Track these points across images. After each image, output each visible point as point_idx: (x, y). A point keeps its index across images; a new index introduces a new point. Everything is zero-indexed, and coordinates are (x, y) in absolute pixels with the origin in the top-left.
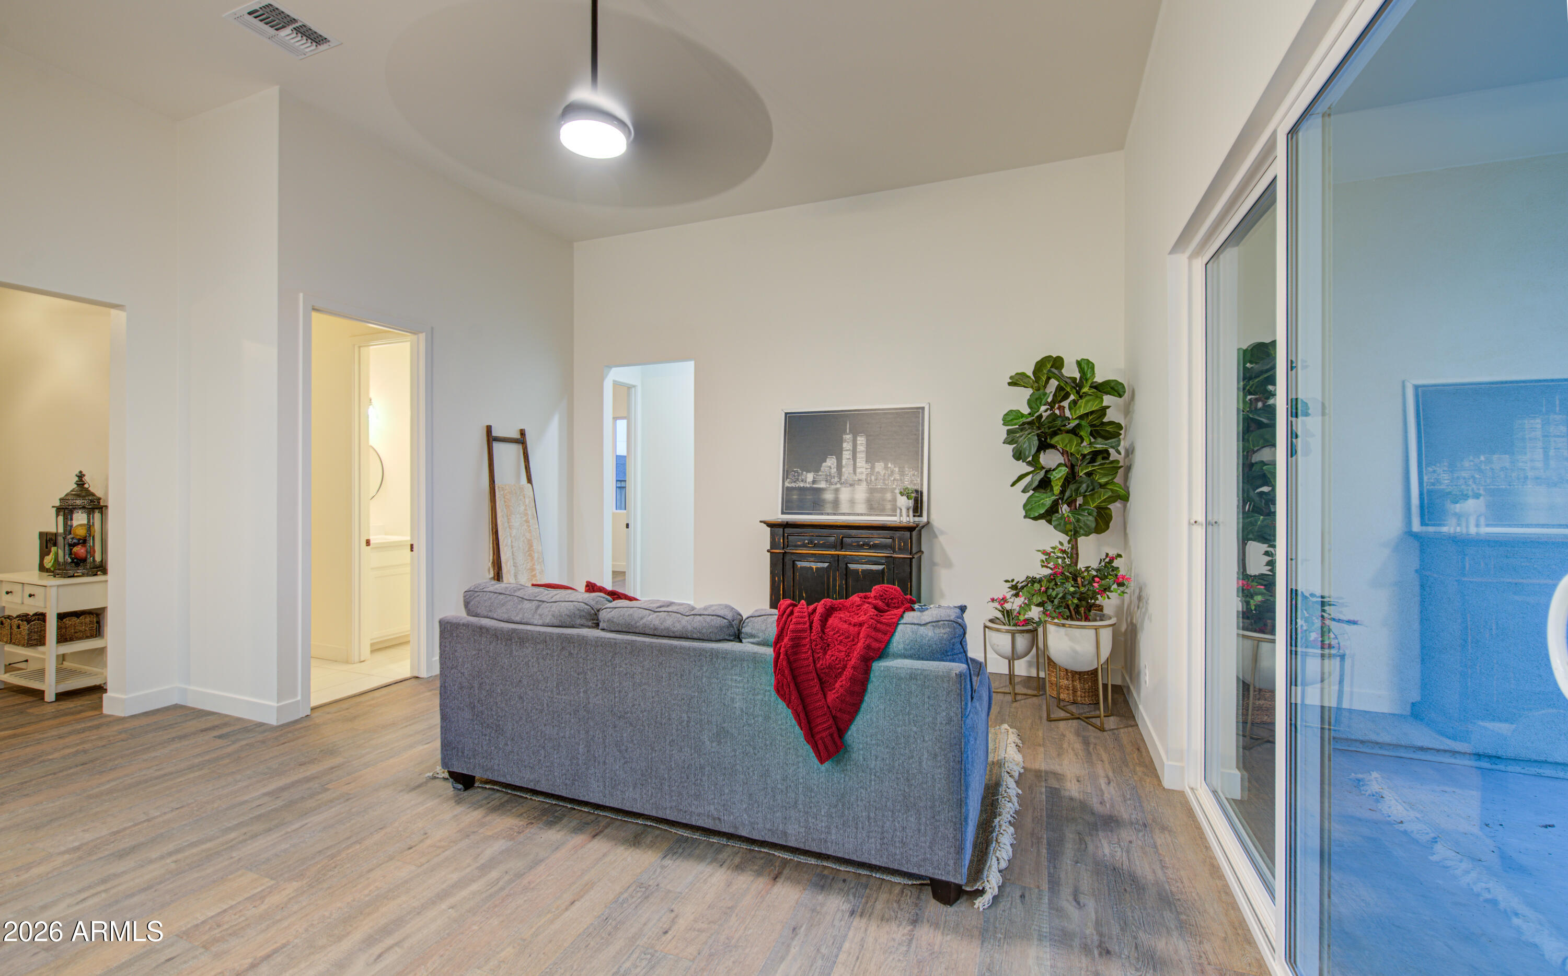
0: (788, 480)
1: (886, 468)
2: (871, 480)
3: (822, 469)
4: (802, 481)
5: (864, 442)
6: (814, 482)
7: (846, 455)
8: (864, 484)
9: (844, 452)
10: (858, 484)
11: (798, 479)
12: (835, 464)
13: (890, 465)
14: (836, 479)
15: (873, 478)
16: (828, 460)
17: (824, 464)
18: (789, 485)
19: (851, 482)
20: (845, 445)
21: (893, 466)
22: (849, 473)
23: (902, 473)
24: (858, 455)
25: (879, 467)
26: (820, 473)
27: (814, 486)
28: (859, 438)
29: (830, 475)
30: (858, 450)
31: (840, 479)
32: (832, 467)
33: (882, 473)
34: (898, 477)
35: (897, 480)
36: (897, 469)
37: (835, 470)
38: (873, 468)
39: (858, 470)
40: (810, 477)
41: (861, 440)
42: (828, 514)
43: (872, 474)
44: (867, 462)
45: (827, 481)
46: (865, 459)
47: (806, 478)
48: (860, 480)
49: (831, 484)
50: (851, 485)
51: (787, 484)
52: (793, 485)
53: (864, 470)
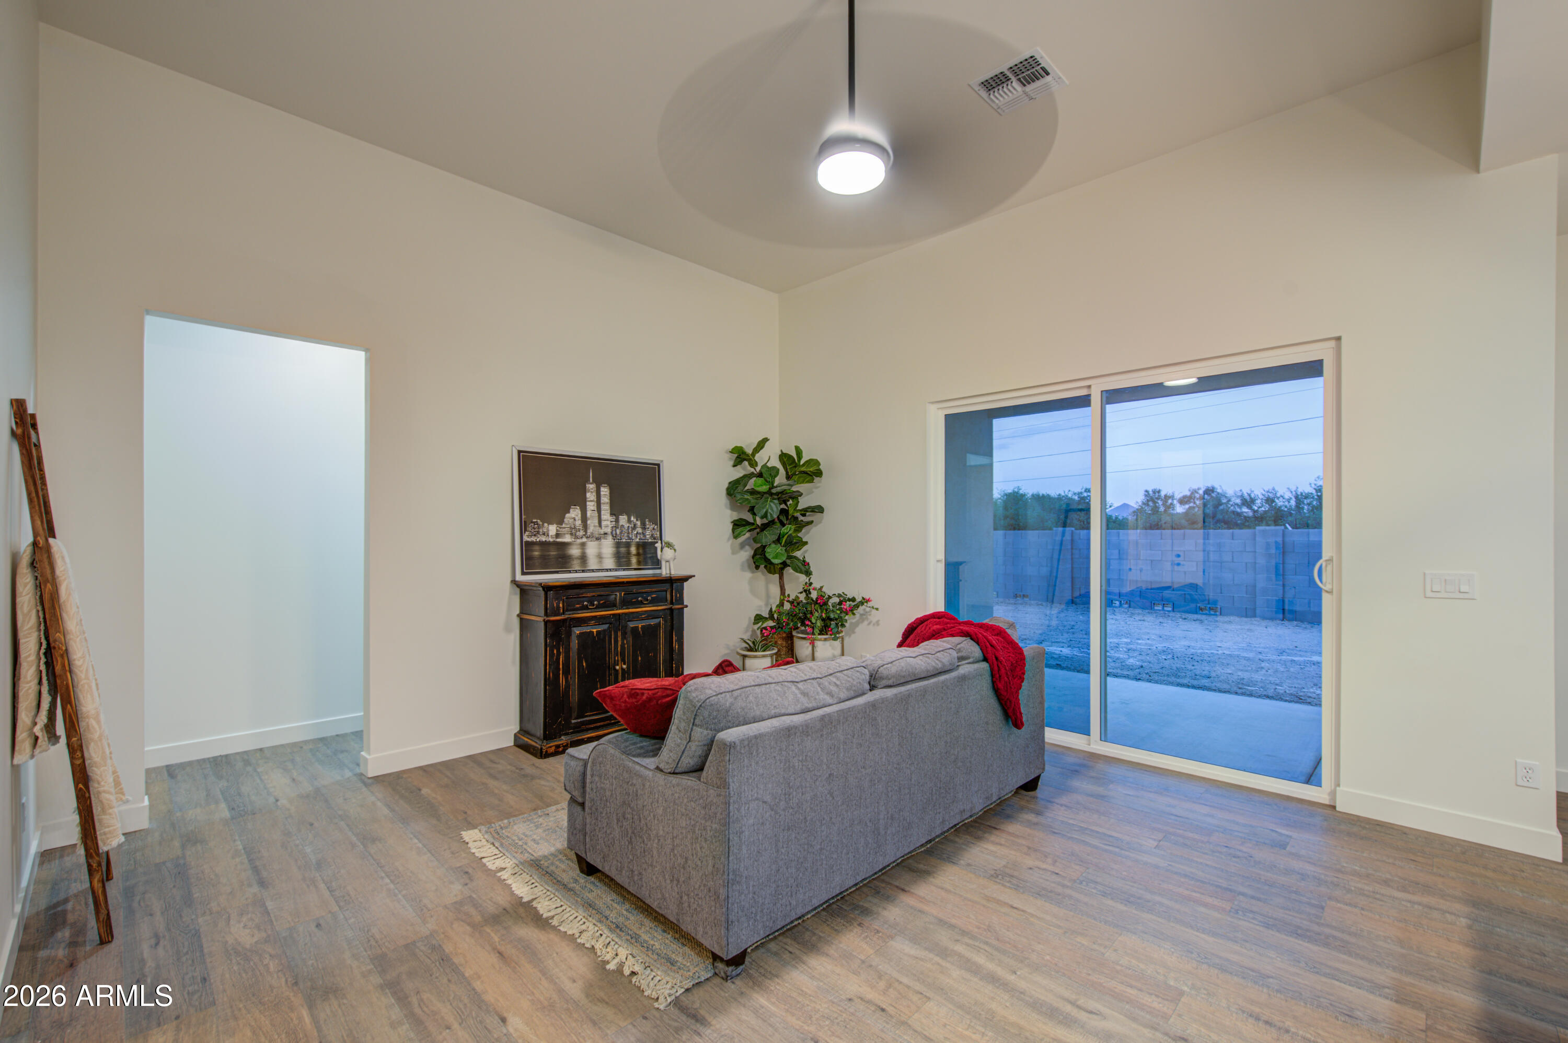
0: (527, 533)
1: (629, 521)
2: (616, 534)
3: (565, 520)
4: (544, 534)
5: (608, 493)
6: (557, 535)
7: (591, 506)
8: (610, 538)
9: (588, 503)
10: (604, 538)
11: (538, 532)
12: (580, 516)
13: (632, 519)
14: (581, 533)
15: (618, 531)
16: (571, 511)
17: (567, 515)
18: (529, 539)
19: (597, 536)
20: (588, 495)
21: (635, 520)
22: (595, 526)
23: (644, 527)
24: (603, 507)
25: (623, 519)
26: (564, 526)
27: (558, 540)
28: (602, 489)
29: (575, 528)
30: (602, 501)
31: (586, 531)
32: (577, 518)
33: (626, 525)
34: (640, 530)
35: (640, 534)
36: (639, 523)
37: (580, 522)
38: (617, 521)
39: (604, 523)
40: (553, 529)
41: (605, 491)
42: (576, 572)
43: (616, 527)
44: (611, 514)
45: (571, 534)
46: (609, 511)
47: (548, 530)
48: (606, 534)
49: (576, 537)
50: (598, 539)
51: (526, 538)
52: (533, 539)
53: (609, 523)
